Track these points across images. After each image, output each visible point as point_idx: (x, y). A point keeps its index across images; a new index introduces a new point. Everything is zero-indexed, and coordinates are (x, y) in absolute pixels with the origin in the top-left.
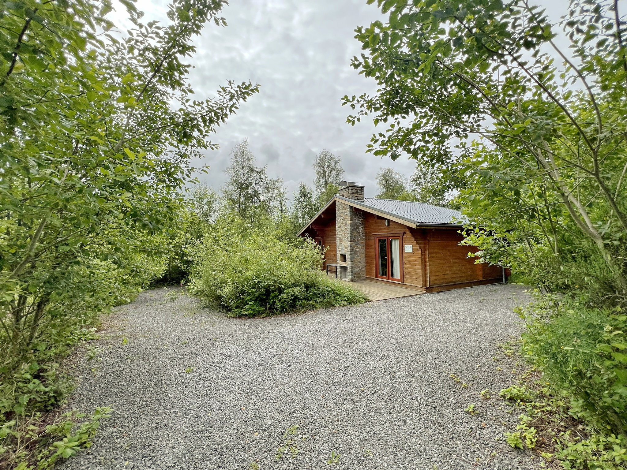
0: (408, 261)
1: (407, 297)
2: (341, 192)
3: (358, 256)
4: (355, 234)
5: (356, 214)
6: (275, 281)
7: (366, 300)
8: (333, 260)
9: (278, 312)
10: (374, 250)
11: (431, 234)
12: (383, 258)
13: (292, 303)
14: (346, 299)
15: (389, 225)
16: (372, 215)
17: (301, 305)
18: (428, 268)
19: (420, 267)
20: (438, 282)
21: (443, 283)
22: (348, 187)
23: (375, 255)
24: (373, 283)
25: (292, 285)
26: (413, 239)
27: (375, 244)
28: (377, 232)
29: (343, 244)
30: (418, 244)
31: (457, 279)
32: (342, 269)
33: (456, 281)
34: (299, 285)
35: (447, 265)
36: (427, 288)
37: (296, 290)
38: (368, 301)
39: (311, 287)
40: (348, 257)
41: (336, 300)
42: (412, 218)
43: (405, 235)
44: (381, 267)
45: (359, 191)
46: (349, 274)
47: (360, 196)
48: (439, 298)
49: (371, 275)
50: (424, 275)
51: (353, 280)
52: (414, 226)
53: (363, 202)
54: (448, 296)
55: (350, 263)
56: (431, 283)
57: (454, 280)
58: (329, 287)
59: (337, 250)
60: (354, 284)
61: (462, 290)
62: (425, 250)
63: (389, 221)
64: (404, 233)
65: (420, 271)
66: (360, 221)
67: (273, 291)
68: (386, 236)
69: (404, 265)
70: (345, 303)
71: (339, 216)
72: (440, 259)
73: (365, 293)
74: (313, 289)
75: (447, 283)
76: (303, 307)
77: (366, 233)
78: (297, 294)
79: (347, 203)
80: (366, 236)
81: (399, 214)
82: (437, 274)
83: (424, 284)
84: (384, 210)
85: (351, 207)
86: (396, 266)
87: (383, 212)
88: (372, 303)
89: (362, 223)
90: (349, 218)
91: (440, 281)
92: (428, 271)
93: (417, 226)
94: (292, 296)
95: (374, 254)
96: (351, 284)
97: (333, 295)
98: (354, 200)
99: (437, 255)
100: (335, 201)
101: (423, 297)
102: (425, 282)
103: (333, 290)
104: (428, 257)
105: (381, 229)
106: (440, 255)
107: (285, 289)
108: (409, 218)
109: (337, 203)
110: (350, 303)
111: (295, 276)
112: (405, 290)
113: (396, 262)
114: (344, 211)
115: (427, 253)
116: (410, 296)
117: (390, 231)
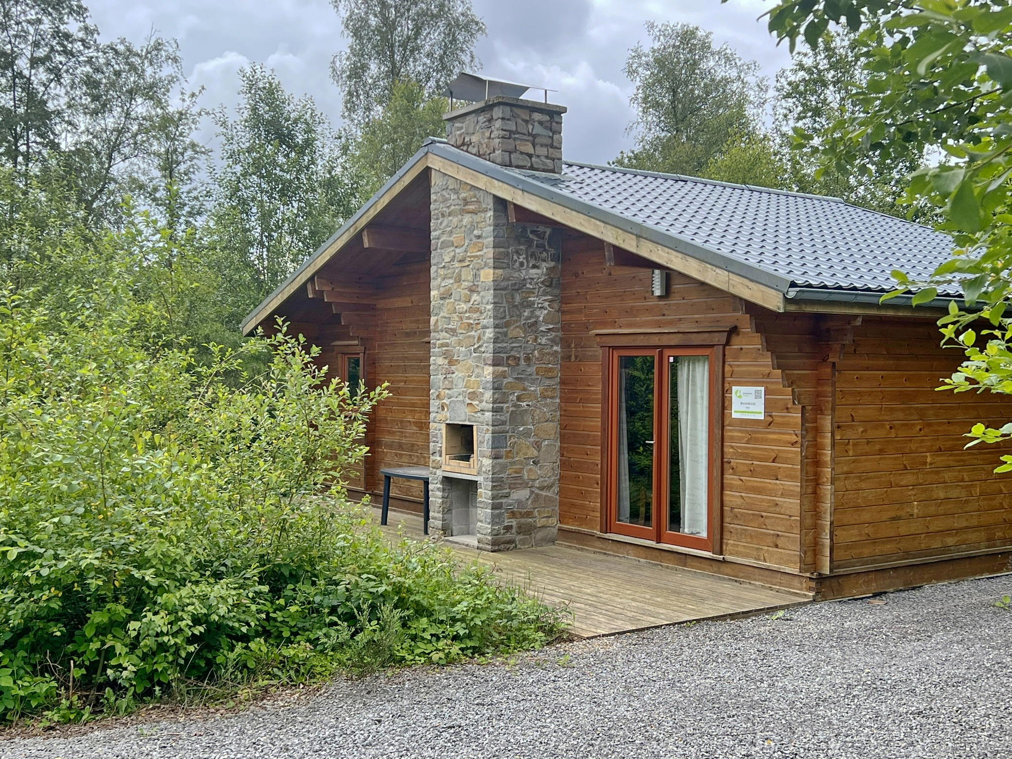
0: (746, 456)
1: (733, 616)
2: (458, 131)
3: (527, 434)
4: (514, 332)
5: (521, 238)
6: (112, 552)
7: (550, 631)
8: (412, 447)
9: (123, 703)
10: (597, 407)
11: (848, 339)
12: (636, 443)
13: (198, 653)
14: (460, 629)
15: (667, 292)
16: (597, 244)
17: (242, 666)
18: (827, 489)
19: (795, 486)
20: (866, 551)
21: (886, 557)
22: (488, 108)
23: (604, 430)
24: (588, 555)
25: (201, 566)
26: (767, 360)
27: (607, 381)
28: (614, 324)
29: (459, 374)
30: (791, 382)
31: (950, 541)
32: (454, 494)
33: (946, 549)
34: (236, 570)
35: (909, 479)
36: (821, 579)
37: (218, 590)
38: (560, 640)
39: (294, 578)
40: (482, 439)
41: (414, 638)
42: (767, 266)
43: (735, 339)
44: (626, 484)
45: (538, 129)
46: (482, 515)
47: (542, 151)
48: (868, 620)
49: (583, 521)
50: (808, 522)
51: (499, 545)
52: (774, 302)
53: (555, 182)
54: (906, 613)
55: (487, 462)
56: (840, 555)
57: (937, 544)
58: (381, 576)
59: (434, 405)
60: (505, 560)
61: (965, 585)
62: (818, 409)
63: (669, 275)
64: (734, 331)
65: (792, 505)
66: (538, 273)
67: (101, 601)
68: (655, 341)
69: (728, 476)
70: (455, 649)
71: (446, 245)
72: (881, 452)
73: (548, 600)
74: (305, 588)
75: (907, 554)
76: (252, 672)
77: (565, 327)
78: (223, 610)
79: (482, 182)
80: (565, 343)
81: (712, 246)
82: (866, 516)
83: (809, 561)
84: (650, 223)
85: (501, 204)
86: (695, 478)
87: (641, 233)
88: (577, 648)
89: (549, 284)
90: (489, 253)
91: (878, 550)
92: (827, 505)
93: (787, 301)
94: (196, 621)
95: (598, 422)
96: (487, 561)
97: (397, 613)
98: (515, 173)
99: (871, 434)
100: (428, 170)
101: (800, 616)
102: (811, 550)
103: (398, 589)
104: (828, 441)
105: (631, 312)
106: (881, 433)
107: (159, 590)
108: (753, 262)
109: (435, 179)
110: (475, 650)
111: (215, 524)
112: (727, 588)
113: (695, 461)
114: (467, 219)
115: (827, 422)
116: (746, 614)
117: (670, 323)
